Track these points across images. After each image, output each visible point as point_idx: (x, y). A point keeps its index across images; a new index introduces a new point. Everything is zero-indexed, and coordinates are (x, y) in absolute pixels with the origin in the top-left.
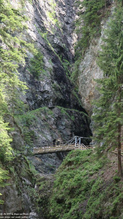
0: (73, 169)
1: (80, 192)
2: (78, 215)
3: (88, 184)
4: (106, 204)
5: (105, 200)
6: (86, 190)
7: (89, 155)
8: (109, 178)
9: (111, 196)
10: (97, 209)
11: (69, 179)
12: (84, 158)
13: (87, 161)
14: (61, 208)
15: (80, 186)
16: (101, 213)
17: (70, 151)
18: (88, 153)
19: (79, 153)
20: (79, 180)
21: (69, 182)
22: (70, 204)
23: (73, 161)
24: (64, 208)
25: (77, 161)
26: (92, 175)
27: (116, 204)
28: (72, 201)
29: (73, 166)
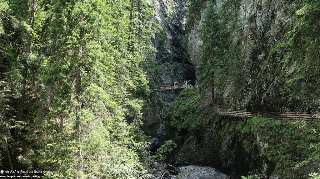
0: (185, 99)
1: (189, 113)
2: (188, 125)
3: (194, 108)
4: (205, 119)
5: (204, 117)
6: (193, 111)
7: (194, 91)
8: (206, 104)
9: (208, 114)
10: (199, 122)
11: (182, 105)
12: (192, 93)
13: (193, 95)
14: (178, 122)
15: (189, 109)
16: (202, 124)
17: (183, 89)
18: (194, 90)
19: (189, 90)
20: (188, 106)
21: (183, 107)
22: (183, 119)
23: (185, 95)
24: (180, 122)
25: (188, 94)
26: (196, 103)
27: (211, 119)
28: (184, 118)
29: (185, 98)
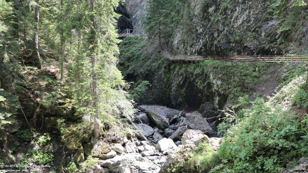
0: (127, 47)
1: (134, 59)
2: (134, 71)
3: (138, 54)
4: (154, 64)
5: (153, 62)
6: (137, 58)
7: (136, 39)
8: (150, 51)
9: (157, 60)
10: (148, 67)
11: (126, 52)
12: (134, 41)
13: (136, 42)
14: (123, 68)
15: (133, 56)
16: (151, 69)
17: (125, 37)
18: (136, 38)
19: (130, 38)
20: (133, 53)
21: (126, 54)
22: (128, 66)
23: (127, 43)
24: (125, 68)
25: (130, 42)
26: (139, 50)
27: (160, 64)
28: (129, 64)
29: (127, 46)
